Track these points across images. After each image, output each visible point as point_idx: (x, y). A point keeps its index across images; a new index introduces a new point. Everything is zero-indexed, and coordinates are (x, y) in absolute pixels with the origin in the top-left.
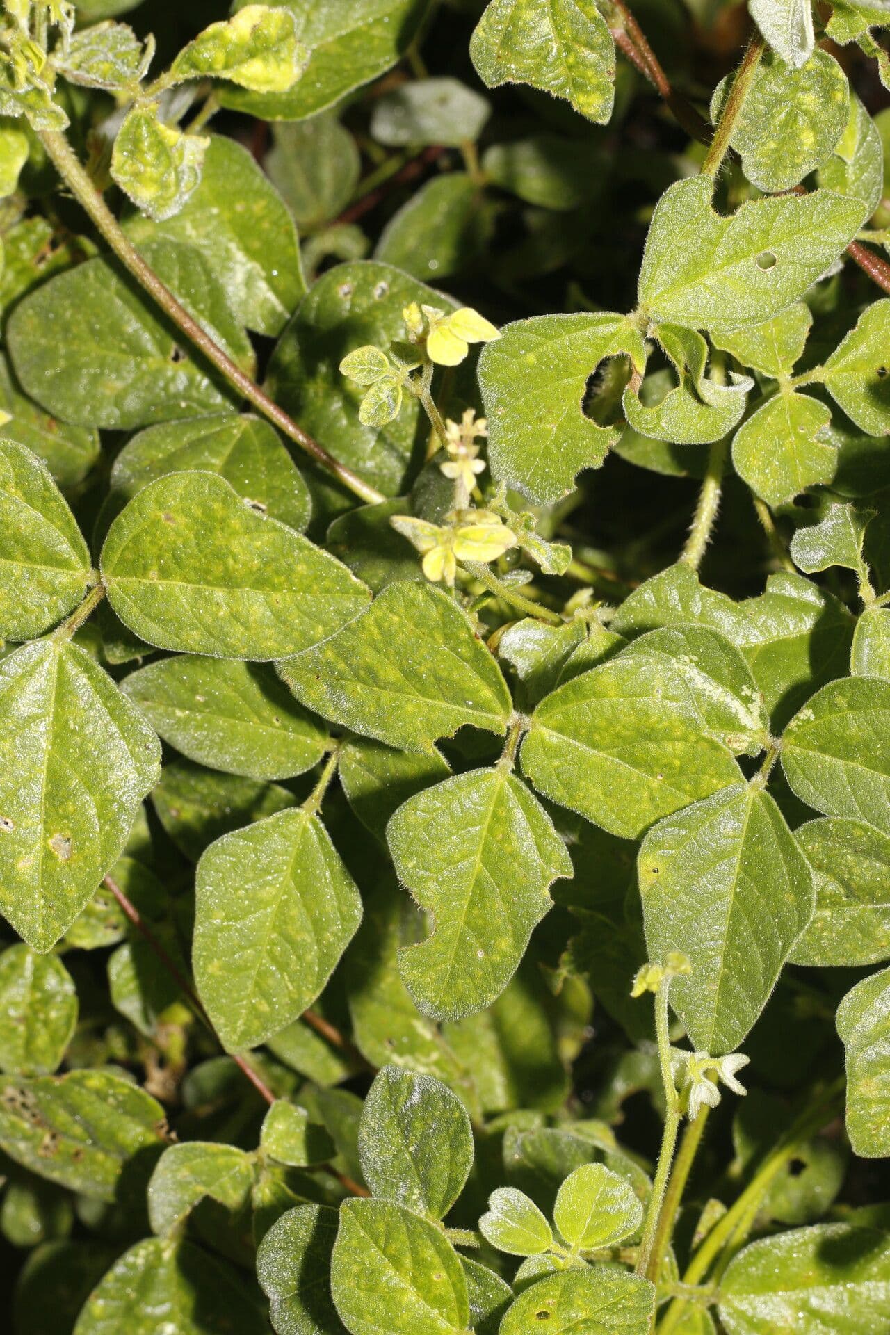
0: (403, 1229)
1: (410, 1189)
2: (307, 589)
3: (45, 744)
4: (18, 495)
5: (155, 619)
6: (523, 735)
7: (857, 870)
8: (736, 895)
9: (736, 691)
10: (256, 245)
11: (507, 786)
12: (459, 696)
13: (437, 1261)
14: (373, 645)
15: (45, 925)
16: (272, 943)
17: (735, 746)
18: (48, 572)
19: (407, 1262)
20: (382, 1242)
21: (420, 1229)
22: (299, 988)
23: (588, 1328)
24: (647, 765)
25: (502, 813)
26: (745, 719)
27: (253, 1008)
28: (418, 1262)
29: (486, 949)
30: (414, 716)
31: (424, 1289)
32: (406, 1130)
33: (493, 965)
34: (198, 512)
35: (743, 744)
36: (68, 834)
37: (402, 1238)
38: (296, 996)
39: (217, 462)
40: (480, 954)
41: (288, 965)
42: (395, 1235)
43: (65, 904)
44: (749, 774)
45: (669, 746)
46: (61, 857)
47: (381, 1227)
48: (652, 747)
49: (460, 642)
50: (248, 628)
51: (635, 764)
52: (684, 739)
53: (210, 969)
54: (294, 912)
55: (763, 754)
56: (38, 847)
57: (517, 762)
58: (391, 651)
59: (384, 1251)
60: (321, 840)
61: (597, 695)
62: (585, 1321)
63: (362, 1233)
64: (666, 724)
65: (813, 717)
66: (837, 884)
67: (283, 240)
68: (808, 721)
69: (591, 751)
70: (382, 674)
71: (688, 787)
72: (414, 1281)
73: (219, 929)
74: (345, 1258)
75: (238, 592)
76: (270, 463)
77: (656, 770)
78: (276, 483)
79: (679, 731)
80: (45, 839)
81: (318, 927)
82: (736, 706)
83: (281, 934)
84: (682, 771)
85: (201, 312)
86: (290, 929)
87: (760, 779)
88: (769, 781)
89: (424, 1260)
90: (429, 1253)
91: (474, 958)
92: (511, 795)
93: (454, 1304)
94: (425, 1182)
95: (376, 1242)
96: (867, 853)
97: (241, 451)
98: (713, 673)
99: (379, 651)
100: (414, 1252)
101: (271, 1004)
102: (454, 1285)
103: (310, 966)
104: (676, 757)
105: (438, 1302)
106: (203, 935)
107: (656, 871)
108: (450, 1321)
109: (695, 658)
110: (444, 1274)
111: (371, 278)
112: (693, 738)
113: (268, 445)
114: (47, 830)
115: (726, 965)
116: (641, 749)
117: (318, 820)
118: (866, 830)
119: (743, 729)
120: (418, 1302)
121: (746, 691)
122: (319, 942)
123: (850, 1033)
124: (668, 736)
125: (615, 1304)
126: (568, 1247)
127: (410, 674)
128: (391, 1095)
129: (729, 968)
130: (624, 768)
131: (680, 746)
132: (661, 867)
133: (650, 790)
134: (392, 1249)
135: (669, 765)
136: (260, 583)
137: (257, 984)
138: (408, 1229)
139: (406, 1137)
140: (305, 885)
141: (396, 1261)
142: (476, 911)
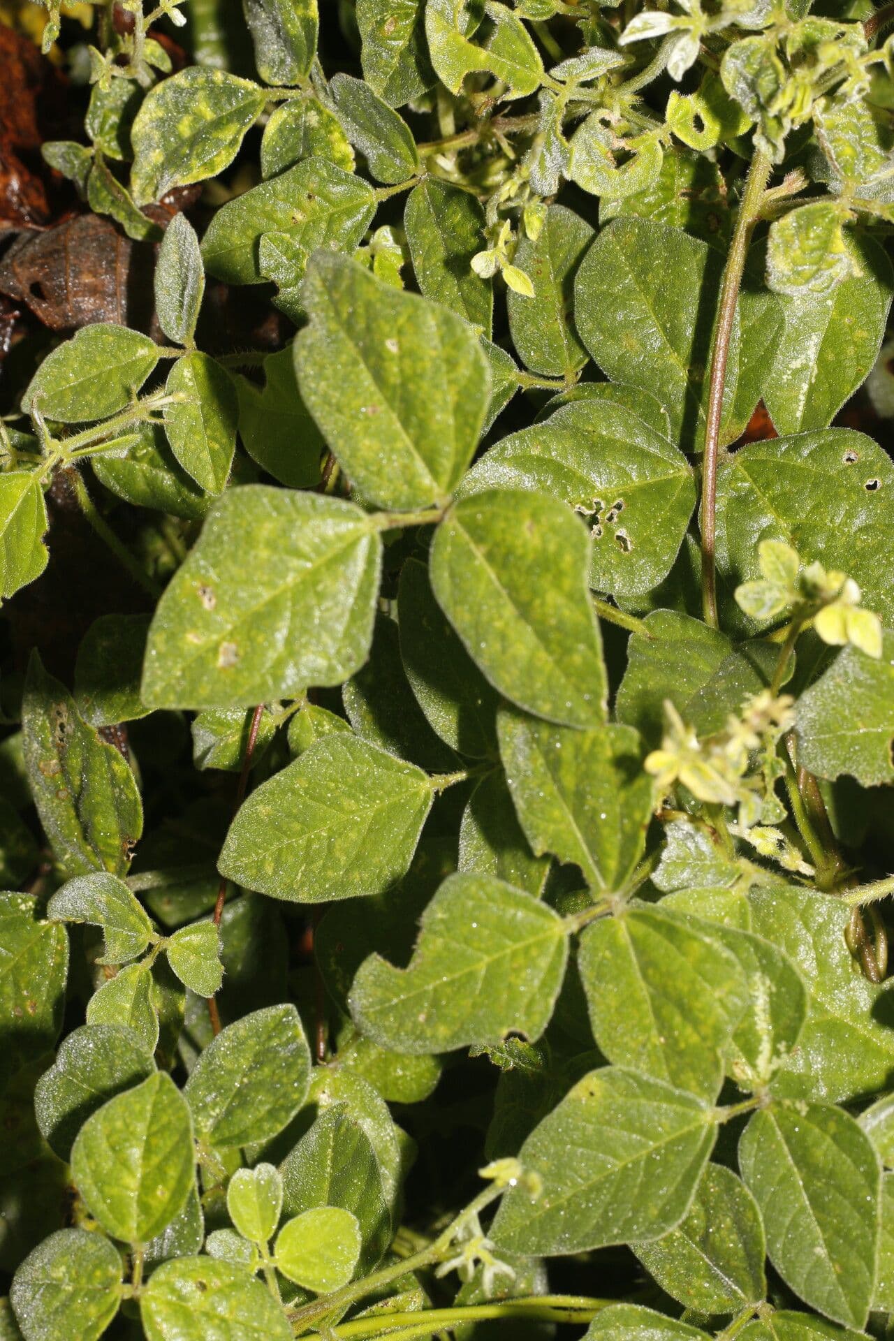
0: (176, 1138)
1: (215, 1104)
2: (568, 675)
3: (291, 579)
4: (452, 398)
5: (453, 575)
6: (607, 914)
7: (724, 1233)
8: (625, 1168)
9: (776, 1040)
10: (831, 357)
11: (556, 940)
12: (595, 845)
13: (172, 1183)
14: (578, 748)
15: (165, 691)
16: (319, 838)
17: (737, 1071)
18: (420, 466)
19: (155, 1160)
20: (155, 1128)
21: (184, 1152)
22: (302, 884)
23: (219, 1327)
24: (664, 1026)
25: (534, 952)
26: (761, 1061)
27: (263, 861)
28: (160, 1170)
29: (429, 1019)
30: (555, 821)
31: (146, 1187)
32: (258, 1063)
33: (422, 1032)
34: (552, 547)
35: (744, 1073)
36: (241, 652)
37: (166, 1143)
38: (295, 886)
39: (636, 479)
40: (422, 1018)
41: (313, 862)
42: (167, 1134)
43: (191, 692)
44: (721, 1102)
45: (689, 1030)
46: (221, 661)
47: (165, 1119)
48: (678, 1019)
49: (630, 816)
50: (504, 651)
51: (657, 1012)
52: (704, 1039)
53: (260, 808)
54: (353, 835)
55: (749, 1096)
56: (215, 637)
57: (583, 928)
58: (583, 767)
59: (149, 1136)
60: (421, 812)
61: (679, 948)
62: (223, 1320)
63: (149, 1107)
64: (702, 1016)
65: (804, 1113)
66: (703, 1225)
67: (851, 373)
68: (798, 1112)
69: (639, 975)
70: (563, 773)
71: (673, 1066)
72: (144, 1178)
73: (294, 792)
74: (120, 1110)
75: (522, 624)
76: (670, 521)
77: (665, 1033)
78: (658, 541)
79: (706, 1030)
80: (224, 639)
81: (358, 861)
82: (765, 1047)
83: (329, 838)
84: (681, 1054)
85: (741, 363)
86: (339, 843)
87: (724, 1114)
88: (729, 1122)
89: (165, 1173)
90: (173, 1172)
91: (416, 1016)
92: (552, 949)
93: (153, 1220)
94: (229, 1112)
95: (151, 1123)
96: (741, 1232)
97: (658, 491)
98: (775, 1013)
99: (576, 757)
100: (166, 1159)
101: (275, 872)
102: (165, 1211)
103: (326, 880)
104: (686, 1041)
105: (144, 1208)
106: (278, 782)
107: (592, 1094)
108: (139, 1228)
109: (774, 989)
110: (167, 1195)
111: (876, 468)
112: (709, 1044)
113: (680, 507)
114: (231, 634)
115: (569, 1201)
116: (670, 1011)
117: (432, 795)
118: (756, 1220)
119: (754, 1066)
120: (132, 1191)
121: (782, 1046)
122: (347, 872)
123: (600, 1329)
124: (696, 1023)
125: (255, 1330)
126: (272, 1254)
127: (580, 796)
128: (274, 1029)
129: (569, 1204)
130: (647, 1006)
131: (695, 1039)
132: (598, 1094)
133: (649, 1039)
134: (154, 1141)
135: (676, 1041)
136: (543, 636)
137: (280, 850)
138: (177, 1143)
139: (251, 1069)
140: (376, 829)
141: (148, 1151)
142: (448, 990)
